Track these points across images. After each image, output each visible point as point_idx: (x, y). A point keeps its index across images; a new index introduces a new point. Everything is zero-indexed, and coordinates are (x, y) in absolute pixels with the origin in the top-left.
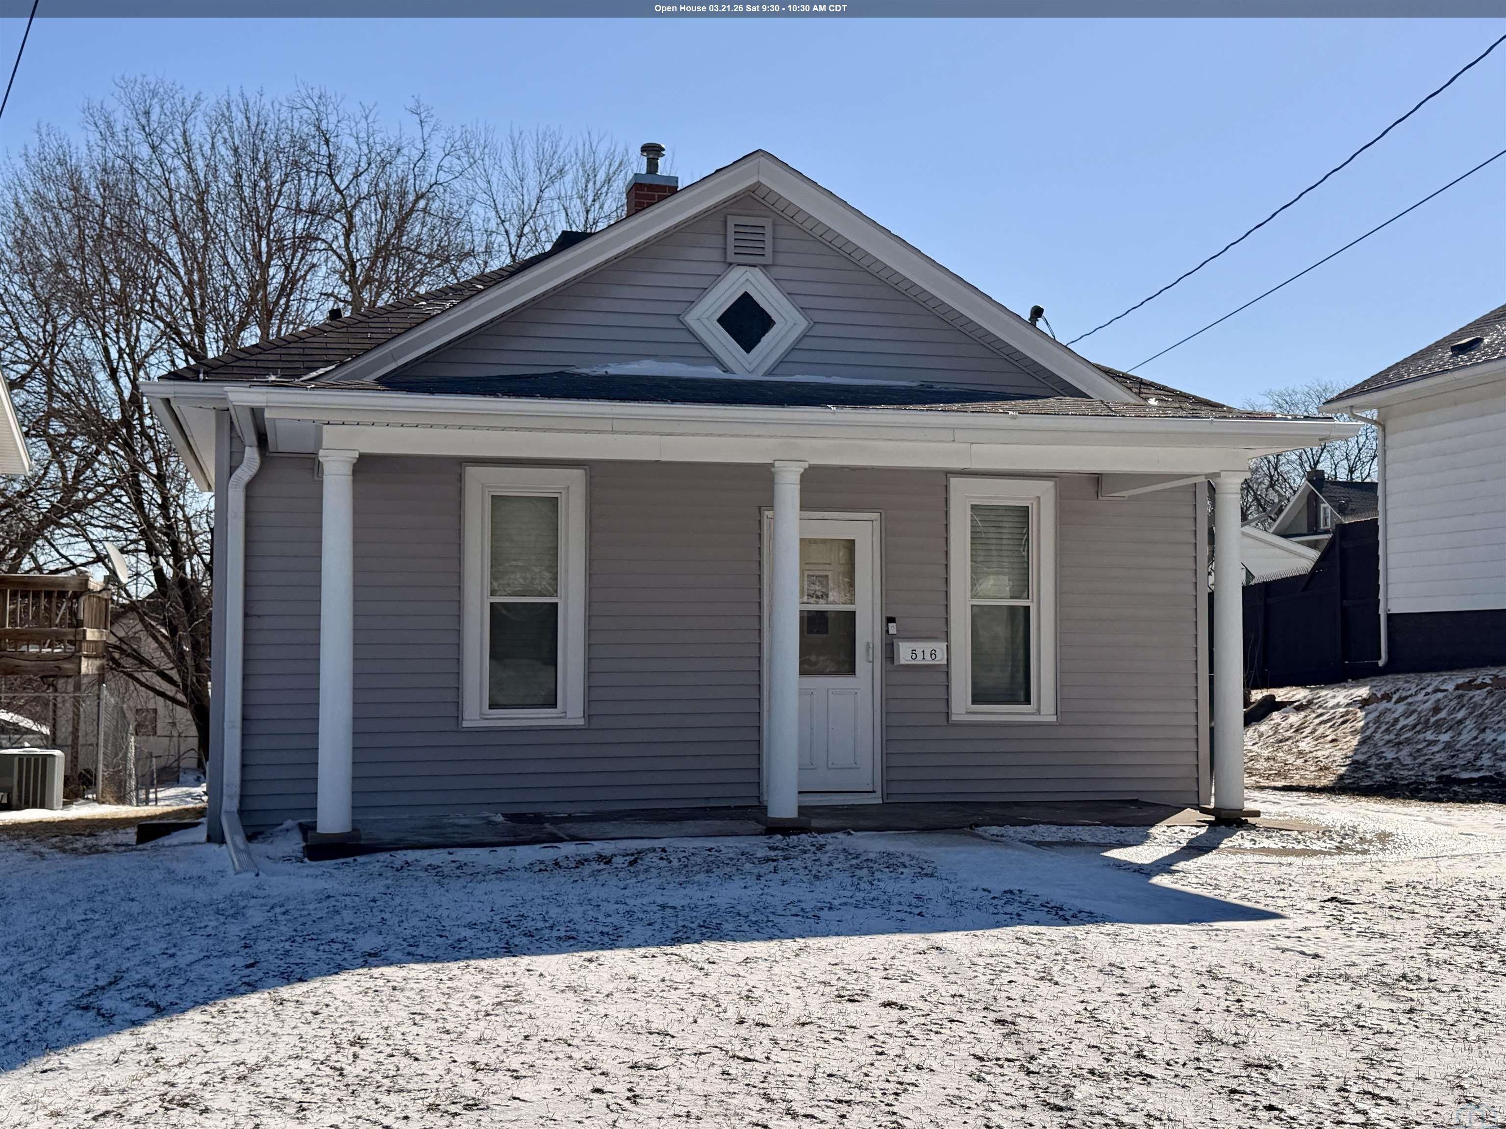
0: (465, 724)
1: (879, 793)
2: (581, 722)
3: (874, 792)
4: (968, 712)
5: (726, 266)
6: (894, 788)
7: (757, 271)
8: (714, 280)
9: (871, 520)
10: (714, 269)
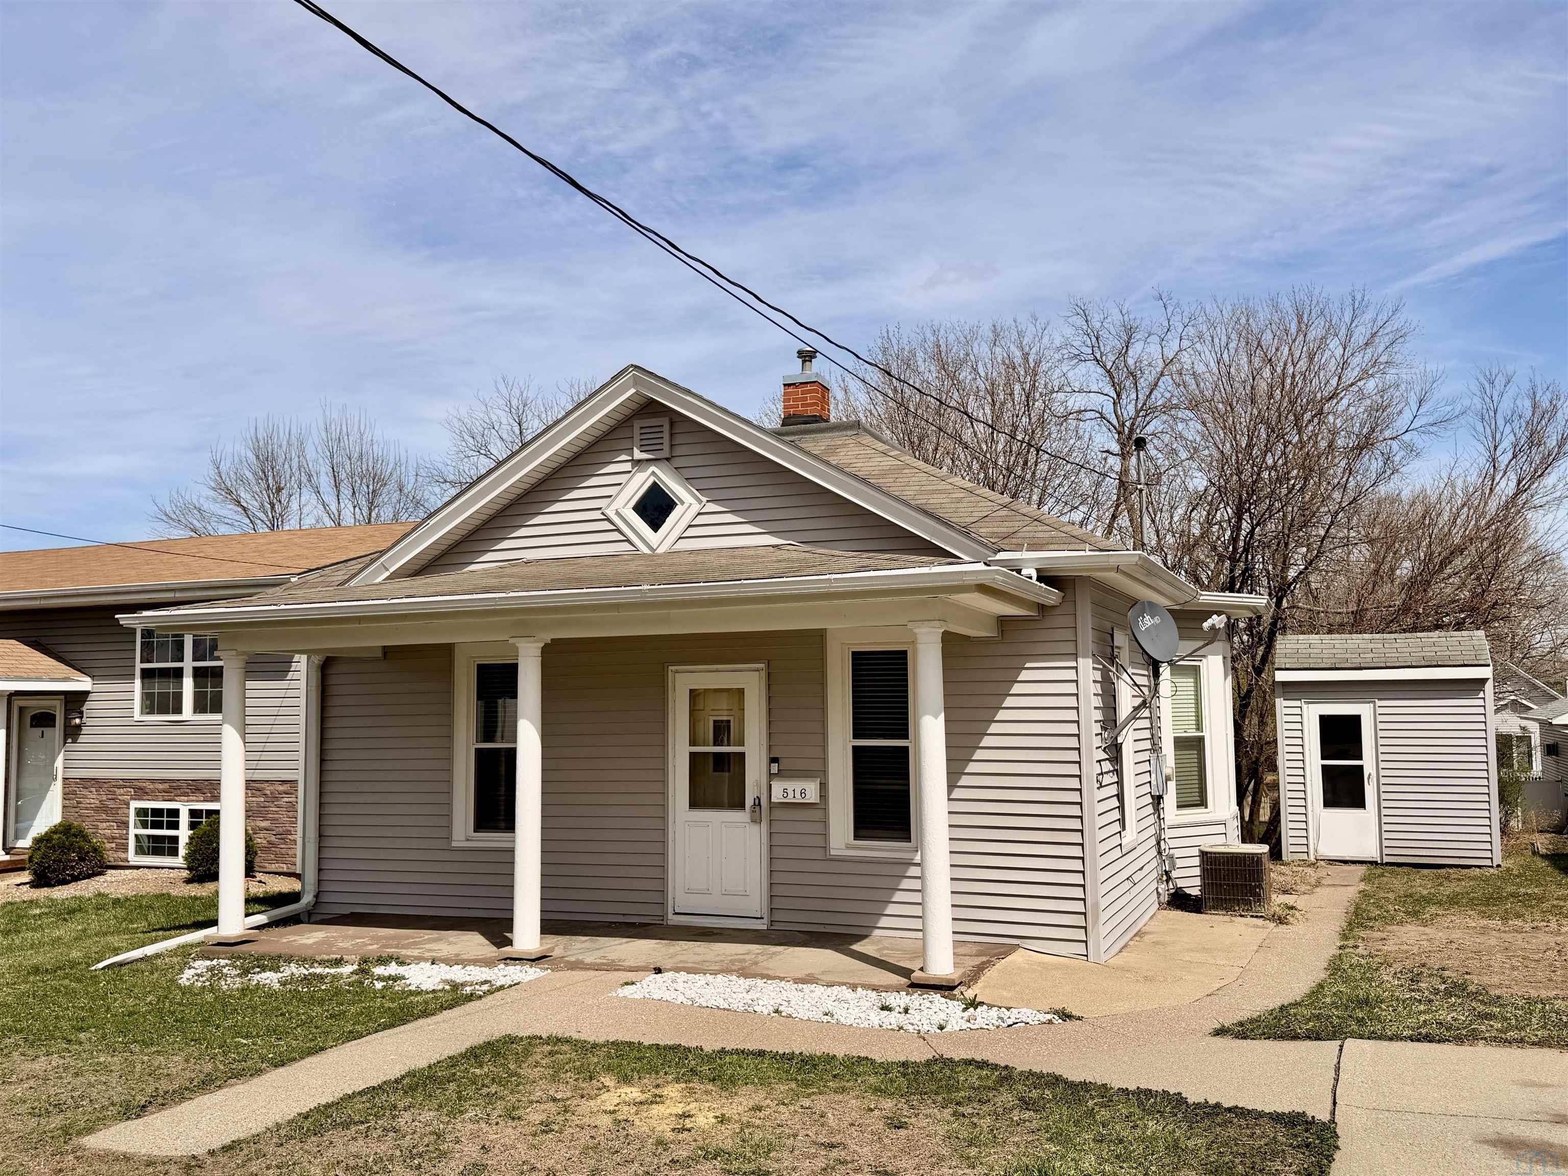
0: (454, 844)
1: (765, 921)
3: (762, 918)
4: (848, 847)
5: (637, 463)
6: (778, 916)
7: (660, 464)
8: (628, 476)
9: (757, 670)
10: (627, 467)
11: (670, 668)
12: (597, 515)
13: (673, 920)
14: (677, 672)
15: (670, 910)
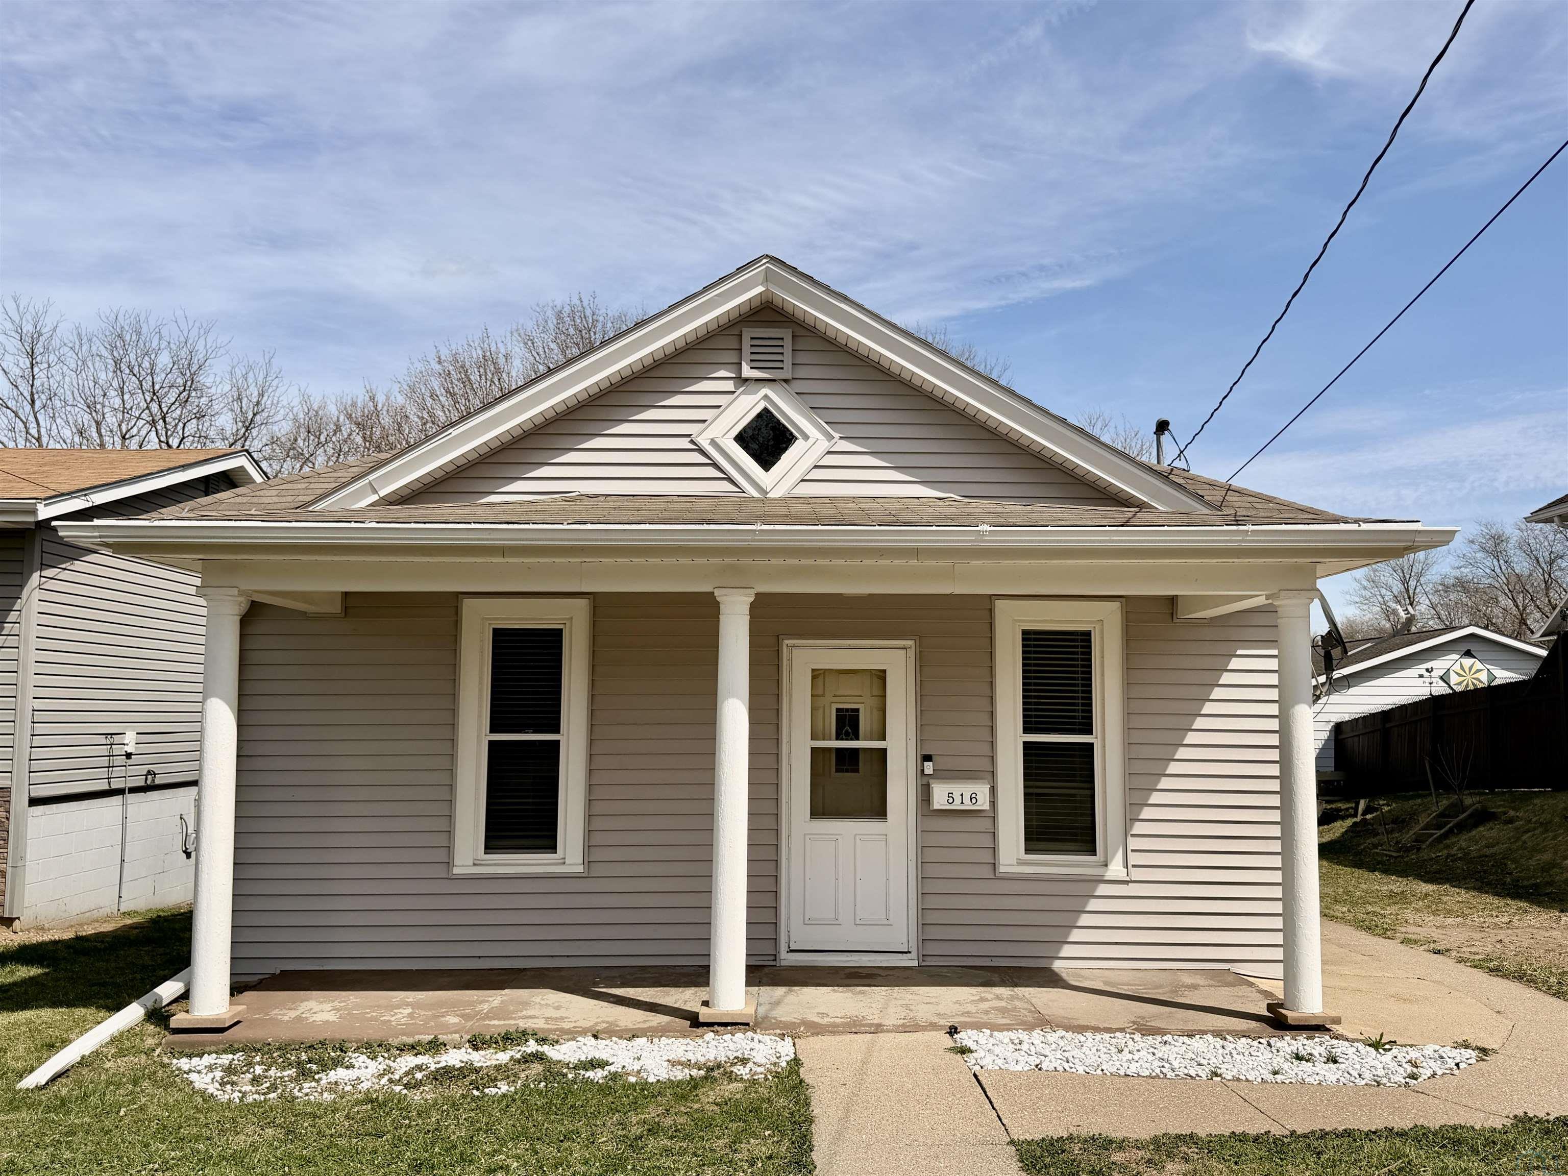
0: (456, 871)
1: (914, 955)
2: (580, 869)
3: (910, 952)
4: (1021, 863)
5: (742, 381)
6: (933, 949)
7: (777, 386)
8: (730, 397)
9: (905, 648)
10: (729, 386)
11: (786, 642)
12: (684, 443)
13: (787, 959)
14: (794, 647)
15: (783, 948)
